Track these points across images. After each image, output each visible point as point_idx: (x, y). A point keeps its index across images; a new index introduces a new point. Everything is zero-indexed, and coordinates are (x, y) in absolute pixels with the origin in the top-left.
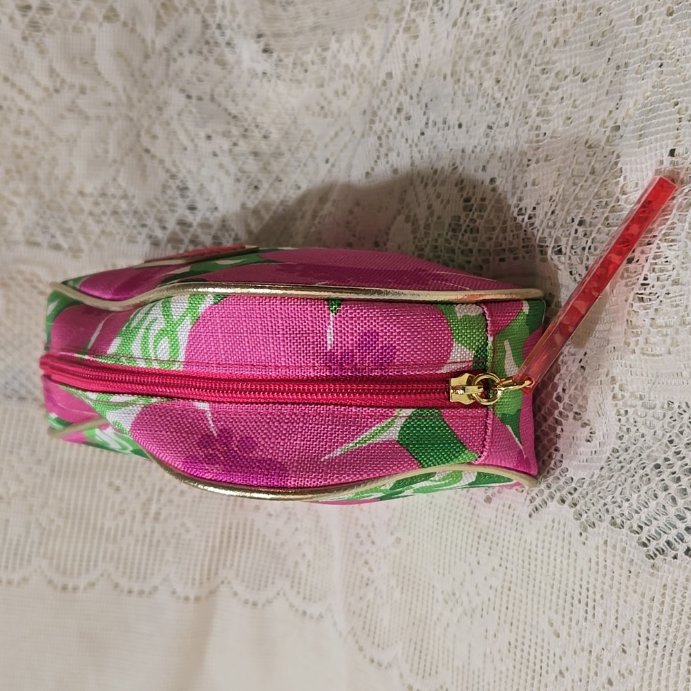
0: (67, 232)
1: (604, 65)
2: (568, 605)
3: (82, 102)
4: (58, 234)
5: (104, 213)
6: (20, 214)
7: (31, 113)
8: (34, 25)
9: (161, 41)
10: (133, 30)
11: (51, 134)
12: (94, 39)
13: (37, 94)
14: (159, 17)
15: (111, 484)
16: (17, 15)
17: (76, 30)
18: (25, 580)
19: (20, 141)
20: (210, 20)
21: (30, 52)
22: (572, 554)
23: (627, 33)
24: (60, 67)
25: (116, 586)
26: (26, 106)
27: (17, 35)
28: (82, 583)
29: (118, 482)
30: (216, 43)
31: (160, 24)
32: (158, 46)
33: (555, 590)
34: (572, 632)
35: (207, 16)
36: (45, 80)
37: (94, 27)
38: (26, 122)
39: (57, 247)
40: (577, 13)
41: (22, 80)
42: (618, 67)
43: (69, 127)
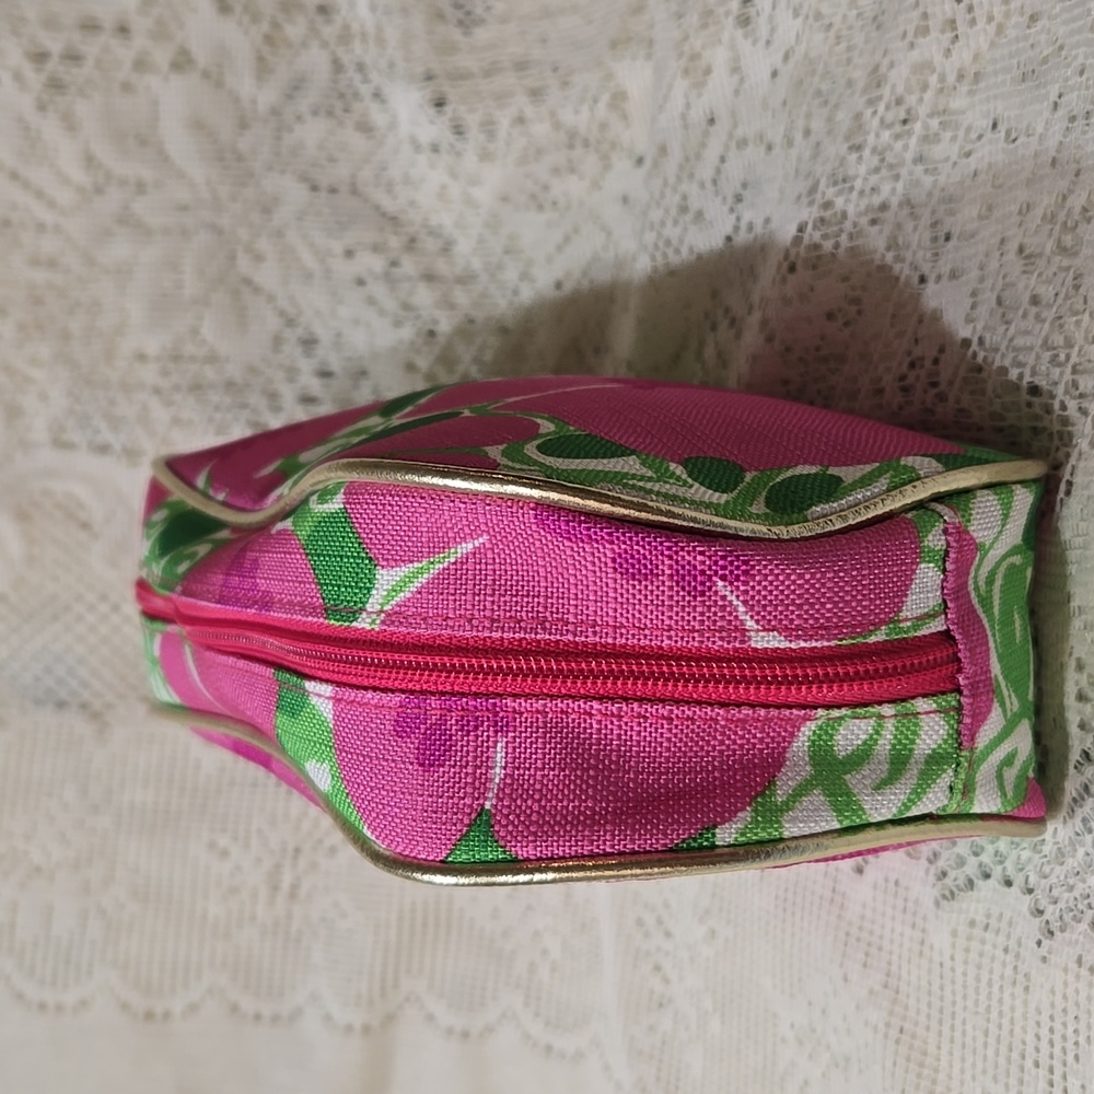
0: (115, 423)
1: (1046, 114)
2: (1014, 1069)
3: (140, 206)
4: (103, 426)
5: (177, 388)
6: (43, 397)
7: (57, 229)
8: (56, 85)
9: (267, 97)
10: (219, 84)
11: (90, 261)
12: (156, 103)
13: (64, 196)
14: (261, 59)
15: (212, 845)
16: (28, 70)
17: (127, 87)
18: (85, 1003)
19: (40, 276)
20: (346, 59)
21: (50, 129)
22: (1020, 977)
23: (1086, 58)
24: (102, 151)
25: (234, 1009)
26: (48, 217)
27: (26, 103)
28: (178, 1006)
29: (223, 841)
30: (356, 95)
31: (263, 69)
32: (262, 107)
33: (991, 1040)
35: (341, 52)
36: (78, 174)
37: (153, 81)
38: (49, 245)
39: (103, 449)
40: (994, 24)
41: (39, 176)
42: (1073, 119)
43: (120, 249)
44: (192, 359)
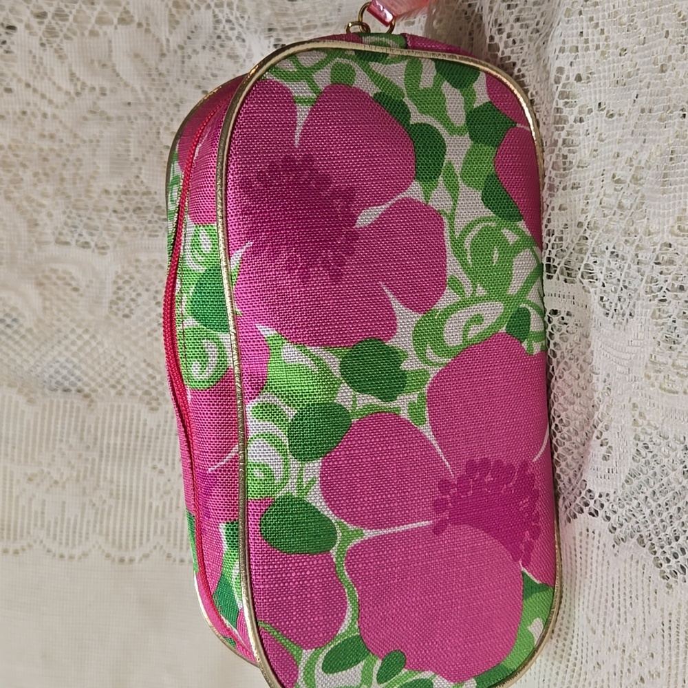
0: (92, 230)
1: (629, 106)
2: (602, 607)
3: (103, 104)
4: (84, 232)
5: (127, 210)
6: (50, 215)
7: (54, 117)
8: (51, 32)
9: (176, 39)
10: (147, 31)
11: (75, 136)
12: (110, 42)
13: (59, 98)
14: (172, 15)
15: (154, 468)
16: (34, 22)
17: (93, 33)
18: (85, 555)
19: (46, 145)
20: (220, 16)
21: (48, 57)
23: (651, 79)
24: (80, 72)
25: (169, 556)
26: (49, 111)
27: (35, 42)
28: (137, 555)
29: (160, 466)
30: (229, 38)
31: (174, 23)
32: (173, 45)
34: (606, 631)
35: (217, 10)
36: (66, 85)
37: (109, 29)
38: (50, 127)
39: (86, 245)
40: (599, 51)
41: (43, 86)
42: (643, 111)
43: (92, 129)
44: (136, 193)
